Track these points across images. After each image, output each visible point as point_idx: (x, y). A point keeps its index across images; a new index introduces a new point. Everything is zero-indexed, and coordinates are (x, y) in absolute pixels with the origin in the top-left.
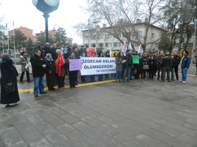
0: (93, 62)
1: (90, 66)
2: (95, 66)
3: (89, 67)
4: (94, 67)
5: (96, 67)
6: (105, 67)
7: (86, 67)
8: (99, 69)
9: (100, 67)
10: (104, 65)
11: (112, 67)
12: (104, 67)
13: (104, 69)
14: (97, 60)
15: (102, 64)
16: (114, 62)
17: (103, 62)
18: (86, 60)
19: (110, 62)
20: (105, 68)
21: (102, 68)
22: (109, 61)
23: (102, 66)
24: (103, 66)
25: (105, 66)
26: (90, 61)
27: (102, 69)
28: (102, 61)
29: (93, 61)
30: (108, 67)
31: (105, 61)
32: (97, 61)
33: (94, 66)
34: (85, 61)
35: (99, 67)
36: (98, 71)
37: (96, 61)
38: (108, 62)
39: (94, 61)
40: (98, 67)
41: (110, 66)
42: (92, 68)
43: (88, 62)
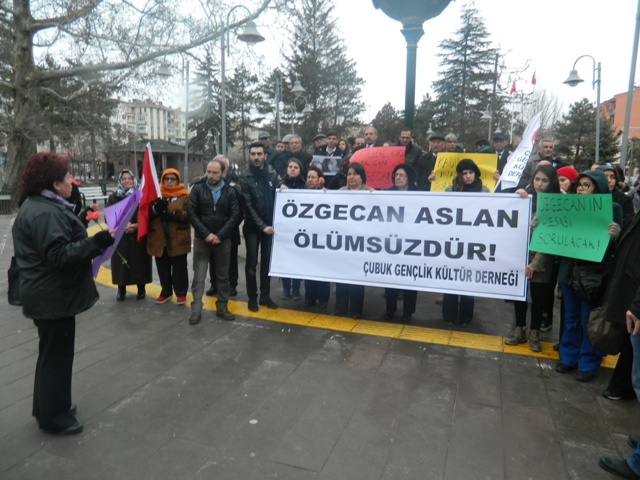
0: (348, 215)
1: (329, 238)
2: (361, 239)
3: (322, 240)
4: (355, 243)
5: (366, 245)
6: (433, 249)
7: (302, 240)
8: (383, 257)
9: (393, 247)
10: (423, 238)
11: (487, 253)
12: (420, 248)
13: (421, 261)
14: (376, 208)
15: (410, 229)
16: (513, 223)
17: (419, 219)
18: (310, 206)
19: (478, 222)
20: (427, 253)
21: (408, 252)
22: (470, 215)
23: (406, 246)
24: (417, 243)
25: (428, 243)
26: (332, 210)
27: (402, 259)
28: (412, 213)
29: (348, 210)
30: (454, 251)
31: (435, 216)
33: (349, 238)
34: (301, 210)
35: (382, 244)
36: (377, 268)
37: (367, 213)
38: (460, 222)
39: (358, 213)
40: (375, 245)
41: (471, 246)
42: (339, 246)
43: (322, 214)
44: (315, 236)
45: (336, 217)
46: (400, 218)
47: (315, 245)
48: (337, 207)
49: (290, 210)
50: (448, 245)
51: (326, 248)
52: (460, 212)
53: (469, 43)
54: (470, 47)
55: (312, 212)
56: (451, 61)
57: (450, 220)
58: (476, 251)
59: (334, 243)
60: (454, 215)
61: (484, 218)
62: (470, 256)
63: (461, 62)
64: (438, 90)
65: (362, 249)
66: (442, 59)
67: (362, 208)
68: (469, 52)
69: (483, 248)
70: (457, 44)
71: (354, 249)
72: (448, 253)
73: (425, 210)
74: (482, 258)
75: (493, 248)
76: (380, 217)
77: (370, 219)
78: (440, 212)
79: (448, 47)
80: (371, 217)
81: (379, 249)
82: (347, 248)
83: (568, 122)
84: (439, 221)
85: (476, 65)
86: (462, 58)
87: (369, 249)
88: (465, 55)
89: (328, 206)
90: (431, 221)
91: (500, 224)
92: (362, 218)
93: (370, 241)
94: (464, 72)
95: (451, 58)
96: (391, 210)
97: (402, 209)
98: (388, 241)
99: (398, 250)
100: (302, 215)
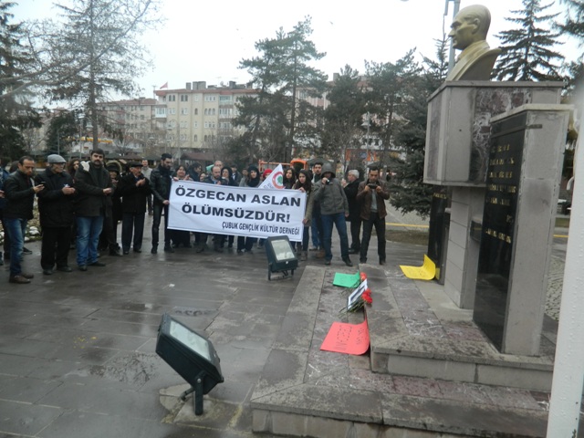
0: (215, 197)
1: (203, 208)
2: (221, 209)
3: (199, 209)
4: (218, 212)
5: (224, 213)
6: (260, 215)
7: (187, 209)
8: (233, 220)
9: (239, 214)
10: (255, 210)
11: (285, 219)
12: (253, 215)
13: (253, 222)
14: (231, 194)
15: (248, 205)
16: (298, 204)
17: (253, 201)
18: (193, 190)
19: (282, 203)
20: (257, 218)
21: (247, 217)
22: (278, 200)
23: (246, 214)
24: (252, 212)
25: (257, 213)
26: (206, 193)
27: (243, 220)
28: (249, 199)
29: (215, 194)
30: (270, 217)
31: (261, 199)
32: (230, 197)
33: (215, 209)
34: (187, 192)
35: (233, 212)
36: (230, 225)
37: (226, 196)
38: (273, 203)
39: (221, 196)
40: (229, 213)
41: (278, 215)
42: (209, 213)
43: (200, 195)
44: (195, 207)
45: (208, 197)
46: (244, 200)
47: (195, 212)
48: (209, 192)
49: (180, 192)
50: (267, 214)
51: (201, 214)
52: (274, 198)
55: (194, 193)
57: (269, 201)
58: (280, 217)
59: (206, 211)
60: (271, 199)
61: (285, 201)
62: (278, 220)
65: (222, 215)
67: (223, 194)
69: (284, 216)
71: (218, 214)
72: (267, 218)
73: (256, 196)
74: (283, 221)
75: (288, 216)
76: (233, 199)
78: (264, 198)
80: (228, 199)
81: (231, 215)
82: (214, 214)
84: (263, 202)
87: (226, 215)
89: (203, 191)
90: (259, 202)
91: (292, 205)
92: (223, 199)
93: (226, 210)
96: (239, 196)
97: (245, 196)
98: (236, 211)
99: (242, 216)
100: (188, 195)
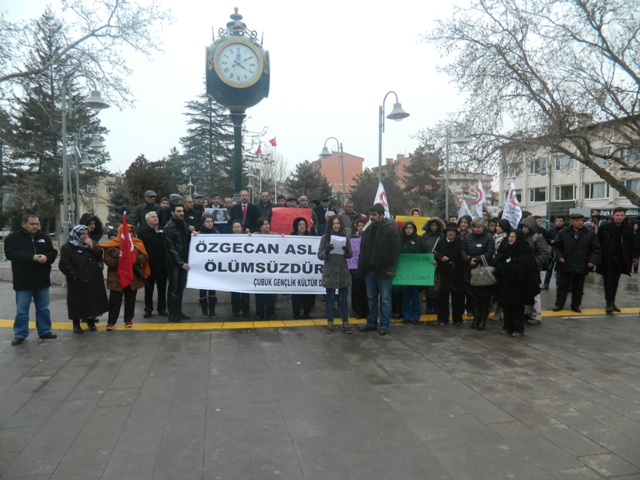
0: (242, 249)
1: (230, 264)
2: (252, 264)
3: (225, 266)
4: (247, 267)
5: (255, 268)
6: (296, 268)
7: (210, 267)
8: (266, 275)
9: (272, 269)
10: (290, 262)
12: (289, 269)
13: (289, 276)
14: (261, 245)
15: (281, 258)
17: (287, 252)
18: (216, 245)
20: (293, 271)
21: (281, 271)
23: (280, 267)
24: (287, 265)
25: (293, 265)
26: (232, 247)
27: (277, 275)
28: (283, 248)
29: (243, 246)
30: (308, 269)
31: (296, 249)
32: (261, 248)
33: (244, 264)
34: (209, 247)
35: (266, 267)
36: (263, 282)
37: (255, 248)
38: (310, 253)
39: (249, 248)
40: (261, 267)
42: (237, 270)
43: (224, 249)
44: (220, 264)
45: (234, 251)
46: (276, 251)
47: (220, 270)
48: (235, 245)
49: (201, 248)
50: (304, 266)
51: (228, 271)
52: (310, 247)
53: (213, 107)
54: (214, 111)
55: (217, 248)
56: (197, 121)
57: (305, 251)
59: (234, 268)
60: (307, 249)
63: (206, 122)
64: (186, 146)
65: (252, 271)
66: (189, 118)
67: (252, 245)
68: (213, 114)
70: (203, 106)
71: (247, 271)
72: (304, 271)
73: (291, 246)
76: (264, 251)
77: (257, 252)
78: (299, 247)
79: (195, 108)
81: (264, 270)
82: (243, 271)
83: (296, 179)
84: (299, 252)
85: (220, 126)
86: (207, 119)
87: (258, 271)
88: (210, 117)
89: (228, 244)
90: (294, 253)
92: (252, 251)
93: (257, 265)
94: (210, 131)
95: (198, 117)
96: (270, 246)
97: (277, 246)
98: (269, 265)
99: (276, 270)
100: (210, 251)
